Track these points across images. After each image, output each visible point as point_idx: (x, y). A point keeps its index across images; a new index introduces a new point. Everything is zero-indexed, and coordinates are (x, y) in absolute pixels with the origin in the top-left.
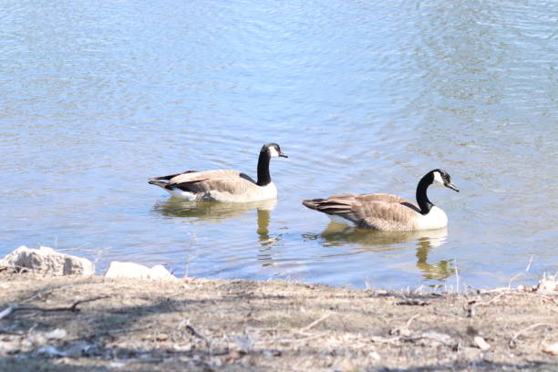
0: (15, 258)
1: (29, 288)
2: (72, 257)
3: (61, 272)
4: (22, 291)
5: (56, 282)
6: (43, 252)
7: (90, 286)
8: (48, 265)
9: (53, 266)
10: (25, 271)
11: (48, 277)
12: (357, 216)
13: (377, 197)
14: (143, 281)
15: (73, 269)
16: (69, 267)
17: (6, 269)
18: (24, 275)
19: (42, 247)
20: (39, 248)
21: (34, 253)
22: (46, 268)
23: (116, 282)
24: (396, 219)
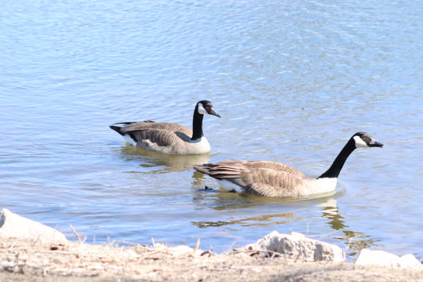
0: (267, 242)
1: (281, 273)
2: (323, 244)
3: (312, 258)
4: (274, 276)
5: (307, 268)
6: (294, 238)
7: (341, 272)
8: (300, 251)
9: (304, 252)
10: (276, 256)
11: (299, 262)
12: (244, 181)
13: (265, 164)
14: (393, 270)
15: (323, 255)
16: (319, 254)
17: (258, 253)
18: (276, 259)
19: (293, 233)
20: (290, 233)
21: (286, 239)
22: (297, 253)
23: (367, 270)
24: (282, 185)
